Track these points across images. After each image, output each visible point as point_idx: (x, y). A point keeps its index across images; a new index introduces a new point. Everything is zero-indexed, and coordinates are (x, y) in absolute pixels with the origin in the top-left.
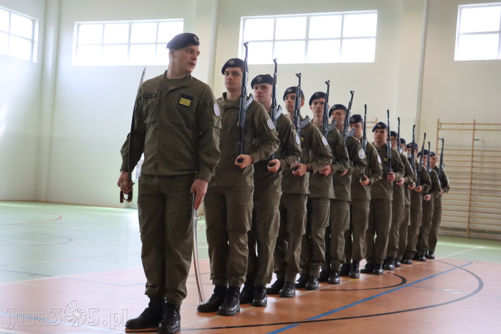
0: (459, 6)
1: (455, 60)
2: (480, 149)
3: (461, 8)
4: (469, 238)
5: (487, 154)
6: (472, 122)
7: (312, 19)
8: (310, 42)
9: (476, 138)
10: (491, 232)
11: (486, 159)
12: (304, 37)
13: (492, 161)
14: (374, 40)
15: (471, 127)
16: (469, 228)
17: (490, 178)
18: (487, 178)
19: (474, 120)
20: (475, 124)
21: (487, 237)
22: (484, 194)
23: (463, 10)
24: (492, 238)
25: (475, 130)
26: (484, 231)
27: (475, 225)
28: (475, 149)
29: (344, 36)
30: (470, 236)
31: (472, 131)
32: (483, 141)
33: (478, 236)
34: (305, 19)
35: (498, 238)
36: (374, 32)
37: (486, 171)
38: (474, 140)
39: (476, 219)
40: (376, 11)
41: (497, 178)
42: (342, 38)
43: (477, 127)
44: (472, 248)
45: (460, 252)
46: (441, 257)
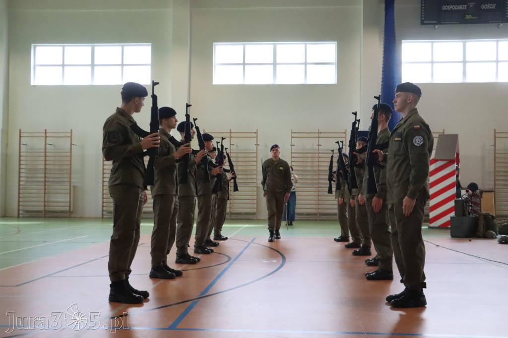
0: (214, 43)
1: (213, 84)
2: (235, 151)
4: (231, 219)
5: (240, 155)
6: (229, 132)
7: (96, 48)
8: (96, 68)
9: (232, 144)
10: (246, 214)
11: (240, 159)
12: (90, 63)
13: (244, 160)
14: (149, 68)
15: (228, 135)
16: (230, 212)
17: (244, 173)
18: (242, 173)
19: (230, 130)
20: (231, 133)
21: (243, 218)
23: (217, 47)
24: (248, 218)
25: (231, 137)
26: (240, 214)
27: (235, 209)
28: (232, 151)
29: (124, 63)
30: (231, 218)
31: (229, 138)
32: (237, 146)
33: (236, 218)
34: (90, 48)
35: (252, 218)
36: (149, 62)
37: (240, 168)
38: (231, 145)
39: (235, 205)
40: (150, 44)
42: (122, 65)
43: (233, 135)
44: (242, 227)
45: (238, 231)
46: (230, 236)
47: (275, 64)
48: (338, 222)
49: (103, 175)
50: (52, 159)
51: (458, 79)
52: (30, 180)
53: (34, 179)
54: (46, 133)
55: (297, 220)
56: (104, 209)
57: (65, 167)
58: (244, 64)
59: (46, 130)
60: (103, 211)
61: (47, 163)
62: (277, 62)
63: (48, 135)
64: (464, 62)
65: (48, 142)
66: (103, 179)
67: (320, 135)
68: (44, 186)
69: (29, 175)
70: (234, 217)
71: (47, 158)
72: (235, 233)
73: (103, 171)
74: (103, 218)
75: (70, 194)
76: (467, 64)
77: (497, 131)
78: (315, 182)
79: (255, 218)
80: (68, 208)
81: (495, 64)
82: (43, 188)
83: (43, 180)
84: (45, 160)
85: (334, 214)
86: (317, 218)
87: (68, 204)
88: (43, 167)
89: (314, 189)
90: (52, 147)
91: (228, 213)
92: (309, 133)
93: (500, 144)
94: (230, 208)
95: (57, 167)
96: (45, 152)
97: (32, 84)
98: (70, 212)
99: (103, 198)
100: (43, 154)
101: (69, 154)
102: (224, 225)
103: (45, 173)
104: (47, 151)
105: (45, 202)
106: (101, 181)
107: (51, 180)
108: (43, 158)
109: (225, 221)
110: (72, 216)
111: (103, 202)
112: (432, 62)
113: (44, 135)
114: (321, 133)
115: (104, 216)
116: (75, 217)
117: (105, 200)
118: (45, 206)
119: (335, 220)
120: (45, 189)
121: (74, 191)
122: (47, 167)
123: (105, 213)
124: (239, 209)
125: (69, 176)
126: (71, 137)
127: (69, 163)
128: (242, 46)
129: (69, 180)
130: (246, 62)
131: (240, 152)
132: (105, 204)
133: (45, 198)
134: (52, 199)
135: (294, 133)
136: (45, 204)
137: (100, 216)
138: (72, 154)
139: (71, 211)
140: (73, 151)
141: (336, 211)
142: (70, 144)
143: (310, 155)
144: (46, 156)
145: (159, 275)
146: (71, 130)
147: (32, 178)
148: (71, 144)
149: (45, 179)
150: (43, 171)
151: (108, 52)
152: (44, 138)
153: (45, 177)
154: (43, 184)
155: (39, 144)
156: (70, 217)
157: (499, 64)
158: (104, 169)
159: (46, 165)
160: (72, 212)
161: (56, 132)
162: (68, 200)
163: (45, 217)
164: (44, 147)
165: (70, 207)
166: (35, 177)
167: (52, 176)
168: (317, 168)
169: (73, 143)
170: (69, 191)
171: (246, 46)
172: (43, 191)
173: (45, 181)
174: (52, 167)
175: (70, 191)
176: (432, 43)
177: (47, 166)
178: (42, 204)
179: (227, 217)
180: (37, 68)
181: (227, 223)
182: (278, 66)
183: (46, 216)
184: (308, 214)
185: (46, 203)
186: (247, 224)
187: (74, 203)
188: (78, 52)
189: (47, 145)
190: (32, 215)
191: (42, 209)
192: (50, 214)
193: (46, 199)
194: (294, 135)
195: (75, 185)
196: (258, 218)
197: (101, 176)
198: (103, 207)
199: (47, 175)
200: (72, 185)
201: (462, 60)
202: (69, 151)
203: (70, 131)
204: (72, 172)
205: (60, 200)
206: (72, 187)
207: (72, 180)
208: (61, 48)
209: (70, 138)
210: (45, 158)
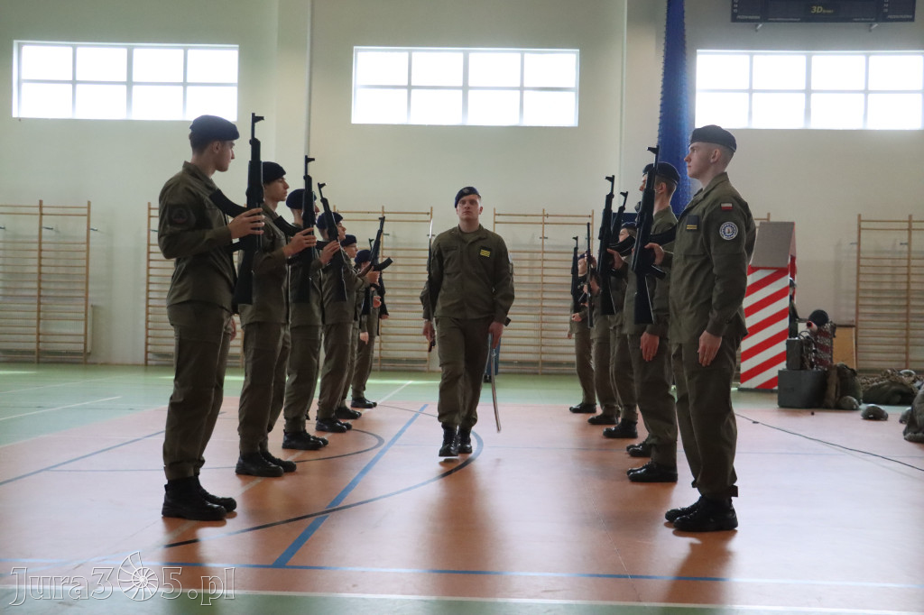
0: (355, 47)
1: (353, 122)
2: (390, 247)
3: (357, 50)
4: (382, 370)
5: (400, 253)
6: (381, 210)
7: (136, 51)
8: (135, 88)
9: (385, 232)
10: (409, 361)
11: (399, 261)
12: (125, 79)
14: (234, 91)
16: (381, 357)
17: (406, 286)
18: (403, 286)
19: (383, 207)
20: (384, 213)
21: (404, 368)
22: (398, 309)
23: (359, 54)
24: (412, 369)
26: (399, 361)
27: (389, 352)
29: (188, 81)
30: (383, 367)
32: (394, 237)
33: (391, 368)
34: (125, 51)
35: (419, 369)
36: (235, 79)
37: (399, 277)
39: (389, 344)
40: (237, 46)
41: (413, 287)
42: (185, 84)
43: (387, 217)
44: (402, 385)
45: (394, 393)
46: (382, 401)
47: (465, 88)
48: (577, 378)
49: (148, 287)
50: (52, 254)
51: (796, 122)
52: (11, 293)
53: (18, 293)
54: (41, 207)
55: (503, 373)
56: (150, 348)
57: (77, 271)
58: (410, 87)
59: (41, 202)
60: (147, 352)
61: (43, 262)
62: (470, 84)
63: (45, 211)
64: (808, 92)
65: (44, 225)
66: (147, 294)
67: (547, 220)
68: (36, 306)
69: (7, 285)
70: (387, 366)
71: (44, 254)
72: (391, 395)
73: (148, 280)
74: (146, 364)
75: (86, 320)
76: (813, 95)
77: (862, 219)
78: (534, 304)
79: (426, 369)
80: (81, 347)
81: (862, 95)
82: (36, 310)
83: (35, 293)
84: (40, 258)
85: (569, 364)
86: (538, 370)
87: (82, 339)
88: (35, 270)
89: (533, 316)
90: (52, 233)
91: (376, 360)
92: (526, 216)
93: (869, 241)
94: (381, 350)
95: (62, 271)
96: (40, 243)
97: (15, 115)
98: (86, 354)
99: (147, 329)
100: (36, 246)
101: (84, 247)
102: (370, 382)
103: (40, 281)
104: (43, 240)
105: (39, 334)
106: (144, 297)
107: (52, 294)
108: (36, 254)
109: (372, 373)
110: (89, 361)
111: (147, 337)
112: (751, 91)
113: (37, 210)
114: (547, 216)
115: (149, 362)
116: (95, 364)
117: (150, 332)
118: (39, 342)
119: (573, 374)
120: (39, 311)
121: (93, 316)
122: (44, 270)
123: (150, 356)
124: (396, 352)
125: (83, 287)
126: (88, 215)
127: (84, 263)
128: (406, 54)
129: (83, 294)
130: (413, 84)
131: (399, 247)
132: (150, 340)
133: (38, 327)
134: (54, 330)
135: (499, 215)
136: (38, 338)
137: (142, 361)
138: (91, 246)
139: (88, 351)
140: (91, 240)
141: (574, 358)
142: (86, 228)
143: (526, 256)
144: (41, 250)
145: (253, 469)
146: (89, 203)
147: (15, 289)
148: (89, 229)
149: (39, 292)
150: (36, 278)
151: (158, 60)
152: (38, 217)
153: (40, 289)
154: (35, 301)
155: (29, 227)
156: (86, 363)
157: (870, 96)
158: (149, 275)
159: (40, 266)
160: (90, 354)
161: (61, 205)
162: (82, 331)
163: (38, 362)
164: (36, 233)
165: (85, 344)
166: (21, 289)
167: (52, 286)
168: (538, 280)
169: (92, 227)
170: (83, 315)
171: (414, 54)
172: (36, 314)
173: (40, 296)
174: (53, 270)
175: (86, 315)
176: (751, 55)
177: (43, 268)
178: (34, 337)
179: (375, 365)
180: (25, 86)
181: (374, 378)
182: (471, 93)
183: (41, 360)
184: (521, 363)
185: (41, 337)
186: (410, 378)
187: (93, 336)
188: (102, 59)
189: (44, 230)
190: (15, 358)
191: (33, 346)
192: (51, 358)
193: (41, 329)
194: (498, 219)
195: (94, 303)
196: (431, 369)
197: (144, 289)
198: (147, 344)
199: (43, 285)
200: (90, 303)
201: (803, 87)
202: (85, 240)
203: (86, 205)
204: (90, 280)
205: (68, 332)
206: (89, 307)
207: (90, 295)
208: (71, 49)
209: (86, 218)
210: (40, 254)
